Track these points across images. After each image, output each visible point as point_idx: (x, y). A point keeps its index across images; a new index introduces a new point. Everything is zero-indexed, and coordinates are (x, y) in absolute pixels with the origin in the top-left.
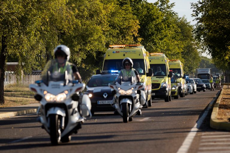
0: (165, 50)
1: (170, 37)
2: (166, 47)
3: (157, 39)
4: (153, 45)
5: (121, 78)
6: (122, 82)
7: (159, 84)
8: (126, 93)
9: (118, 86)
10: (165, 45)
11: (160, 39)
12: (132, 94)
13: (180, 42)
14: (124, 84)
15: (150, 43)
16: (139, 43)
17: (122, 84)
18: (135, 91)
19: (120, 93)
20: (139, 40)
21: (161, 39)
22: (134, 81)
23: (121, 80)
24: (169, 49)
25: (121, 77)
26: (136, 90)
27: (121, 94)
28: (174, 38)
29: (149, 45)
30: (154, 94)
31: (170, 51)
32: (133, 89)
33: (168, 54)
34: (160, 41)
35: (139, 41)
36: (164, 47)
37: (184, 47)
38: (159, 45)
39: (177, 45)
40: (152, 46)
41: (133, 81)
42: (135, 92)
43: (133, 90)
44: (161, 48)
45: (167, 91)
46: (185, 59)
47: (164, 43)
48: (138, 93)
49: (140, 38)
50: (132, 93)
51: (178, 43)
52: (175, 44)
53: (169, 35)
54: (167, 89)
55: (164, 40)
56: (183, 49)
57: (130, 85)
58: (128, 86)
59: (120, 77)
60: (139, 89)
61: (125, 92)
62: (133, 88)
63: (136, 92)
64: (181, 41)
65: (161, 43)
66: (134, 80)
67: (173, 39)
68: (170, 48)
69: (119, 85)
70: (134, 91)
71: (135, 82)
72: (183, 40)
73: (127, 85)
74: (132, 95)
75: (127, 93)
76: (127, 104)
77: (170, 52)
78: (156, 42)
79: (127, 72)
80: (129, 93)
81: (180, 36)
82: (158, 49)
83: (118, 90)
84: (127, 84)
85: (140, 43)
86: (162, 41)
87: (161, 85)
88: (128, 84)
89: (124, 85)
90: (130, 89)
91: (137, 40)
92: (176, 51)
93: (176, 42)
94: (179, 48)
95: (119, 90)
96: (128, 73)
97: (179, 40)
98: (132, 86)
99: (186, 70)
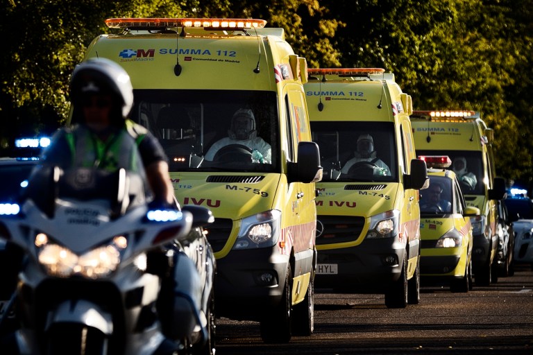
0: (434, 78)
1: (460, 20)
2: (439, 64)
3: (403, 28)
4: (386, 51)
5: (57, 176)
6: (59, 202)
7: (360, 221)
8: (77, 270)
9: (34, 225)
10: (438, 56)
11: (413, 28)
12: (113, 273)
13: (502, 45)
14: (68, 211)
15: (373, 46)
16: (327, 41)
17: (57, 214)
18: (134, 255)
19: (43, 268)
20: (326, 31)
21: (421, 29)
22: (132, 197)
23: (57, 190)
24: (454, 73)
25: (58, 173)
26: (140, 253)
27: (54, 269)
28: (477, 24)
29: (366, 52)
30: (334, 269)
31: (459, 79)
32: (122, 242)
33: (449, 91)
34: (416, 38)
35: (324, 36)
36: (433, 64)
37: (516, 67)
38: (411, 53)
39: (489, 55)
40: (380, 58)
41: (123, 196)
42: (132, 265)
43: (122, 252)
44: (420, 67)
45: (396, 257)
46: (518, 115)
47: (434, 45)
48: (151, 269)
49: (329, 23)
50: (118, 267)
51: (494, 45)
52: (480, 53)
53: (455, 13)
54: (399, 246)
55: (431, 34)
56: (512, 75)
57: (104, 219)
58: (97, 223)
59: (48, 172)
60: (161, 244)
61: (74, 258)
62: (126, 236)
63: (141, 262)
64: (506, 38)
65: (420, 46)
66: (134, 191)
67: (470, 27)
68: (460, 69)
69: (44, 216)
70: (128, 253)
71: (135, 203)
72: (517, 35)
73: (88, 219)
74: (117, 279)
75: (85, 268)
76: (85, 332)
77: (455, 86)
78: (397, 38)
79: (99, 144)
80: (99, 266)
81: (501, 16)
82: (405, 70)
83: (32, 250)
84: (85, 212)
85: (332, 41)
86: (427, 37)
87: (370, 223)
88: (97, 214)
89: (71, 221)
90: (107, 242)
91: (320, 30)
92: (480, 79)
93: (483, 45)
94: (494, 69)
95: (40, 249)
96: (101, 150)
97: (497, 38)
98: (121, 225)
99: (525, 164)
